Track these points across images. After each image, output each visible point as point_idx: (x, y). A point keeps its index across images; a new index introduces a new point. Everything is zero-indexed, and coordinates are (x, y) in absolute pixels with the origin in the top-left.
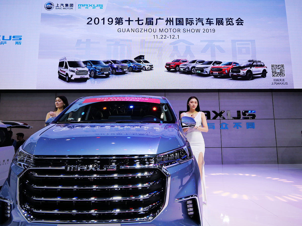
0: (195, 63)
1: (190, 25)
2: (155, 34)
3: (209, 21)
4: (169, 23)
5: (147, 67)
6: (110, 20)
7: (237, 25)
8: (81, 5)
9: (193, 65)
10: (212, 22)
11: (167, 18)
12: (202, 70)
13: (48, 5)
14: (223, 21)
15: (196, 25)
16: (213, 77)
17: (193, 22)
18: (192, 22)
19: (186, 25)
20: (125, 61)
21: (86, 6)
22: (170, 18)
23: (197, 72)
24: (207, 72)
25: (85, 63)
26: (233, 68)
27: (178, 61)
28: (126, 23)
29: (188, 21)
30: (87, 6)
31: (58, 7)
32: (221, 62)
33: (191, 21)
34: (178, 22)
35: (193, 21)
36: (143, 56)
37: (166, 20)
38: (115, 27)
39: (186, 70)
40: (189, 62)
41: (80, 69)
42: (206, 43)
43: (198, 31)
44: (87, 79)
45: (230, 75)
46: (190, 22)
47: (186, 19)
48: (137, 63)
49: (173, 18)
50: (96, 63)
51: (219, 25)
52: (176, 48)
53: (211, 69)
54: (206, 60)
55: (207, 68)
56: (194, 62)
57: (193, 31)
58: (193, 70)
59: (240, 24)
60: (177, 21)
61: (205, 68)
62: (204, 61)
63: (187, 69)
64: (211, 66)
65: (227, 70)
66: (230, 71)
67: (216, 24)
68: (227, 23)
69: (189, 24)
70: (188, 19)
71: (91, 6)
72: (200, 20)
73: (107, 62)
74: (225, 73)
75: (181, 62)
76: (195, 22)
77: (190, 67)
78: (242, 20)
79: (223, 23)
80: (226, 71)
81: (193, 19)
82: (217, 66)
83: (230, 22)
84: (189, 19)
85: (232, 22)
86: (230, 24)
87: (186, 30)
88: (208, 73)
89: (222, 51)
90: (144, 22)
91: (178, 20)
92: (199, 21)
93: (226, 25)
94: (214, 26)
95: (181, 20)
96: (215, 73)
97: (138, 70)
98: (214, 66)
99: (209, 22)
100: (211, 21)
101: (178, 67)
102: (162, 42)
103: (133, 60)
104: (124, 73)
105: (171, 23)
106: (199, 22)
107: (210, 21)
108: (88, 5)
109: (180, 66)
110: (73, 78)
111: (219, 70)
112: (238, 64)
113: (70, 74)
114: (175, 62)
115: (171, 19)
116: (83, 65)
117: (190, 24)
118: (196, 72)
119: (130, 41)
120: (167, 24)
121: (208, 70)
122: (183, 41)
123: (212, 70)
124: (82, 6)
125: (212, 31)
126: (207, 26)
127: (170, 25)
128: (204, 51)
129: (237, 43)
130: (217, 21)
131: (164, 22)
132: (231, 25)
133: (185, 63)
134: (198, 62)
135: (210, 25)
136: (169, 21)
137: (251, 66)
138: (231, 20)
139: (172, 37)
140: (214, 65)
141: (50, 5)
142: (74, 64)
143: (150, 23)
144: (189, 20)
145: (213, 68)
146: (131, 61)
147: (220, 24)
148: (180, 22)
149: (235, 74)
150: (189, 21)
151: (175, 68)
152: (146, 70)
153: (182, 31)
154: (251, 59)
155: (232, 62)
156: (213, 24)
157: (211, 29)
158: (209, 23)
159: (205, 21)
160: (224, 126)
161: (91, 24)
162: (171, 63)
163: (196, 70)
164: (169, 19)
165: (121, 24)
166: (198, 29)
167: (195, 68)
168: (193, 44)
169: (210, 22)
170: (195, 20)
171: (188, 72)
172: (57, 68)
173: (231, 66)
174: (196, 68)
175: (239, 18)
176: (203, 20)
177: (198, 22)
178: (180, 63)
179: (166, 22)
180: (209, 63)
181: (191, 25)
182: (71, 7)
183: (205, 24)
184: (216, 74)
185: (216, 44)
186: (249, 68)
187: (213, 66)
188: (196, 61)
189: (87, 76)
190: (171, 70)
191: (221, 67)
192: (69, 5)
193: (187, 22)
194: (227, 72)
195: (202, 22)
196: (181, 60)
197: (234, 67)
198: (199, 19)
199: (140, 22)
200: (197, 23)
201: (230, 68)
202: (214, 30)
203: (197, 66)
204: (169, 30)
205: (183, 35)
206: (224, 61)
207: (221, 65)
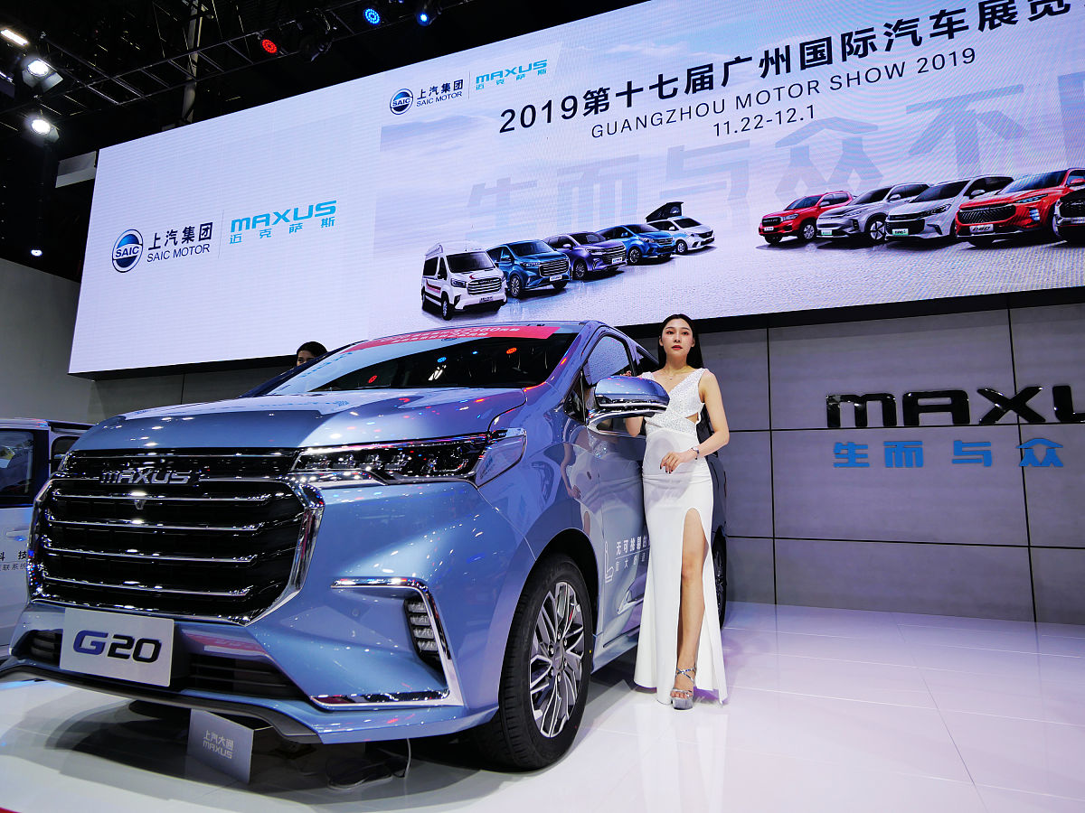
0: (884, 201)
1: (860, 56)
2: (721, 119)
3: (944, 21)
4: (772, 68)
5: (690, 241)
6: (569, 104)
8: (483, 77)
9: (876, 207)
10: (962, 21)
11: (767, 53)
12: (915, 222)
13: (398, 101)
14: (1014, 8)
15: (888, 49)
16: (967, 245)
17: (872, 44)
18: (869, 41)
19: (844, 59)
20: (616, 232)
21: (498, 78)
22: (777, 50)
23: (891, 233)
24: (938, 229)
25: (494, 253)
26: (1067, 199)
27: (810, 202)
28: (617, 104)
29: (852, 42)
30: (501, 76)
31: (422, 100)
32: (1010, 180)
33: (865, 40)
34: (811, 57)
35: (874, 37)
36: (678, 205)
37: (762, 60)
38: (584, 121)
39: (846, 233)
40: (858, 199)
41: (479, 275)
42: (933, 114)
43: (896, 71)
44: (501, 303)
45: (1056, 229)
46: (858, 44)
47: (843, 36)
48: (655, 231)
49: (787, 48)
50: (524, 249)
51: (992, 26)
52: (801, 157)
53: (959, 213)
54: (936, 180)
55: (939, 211)
56: (878, 196)
57: (873, 75)
58: (877, 230)
60: (806, 52)
61: (930, 214)
62: (925, 187)
63: (848, 230)
64: (961, 200)
65: (1040, 207)
66: (1057, 211)
67: (981, 28)
68: (1034, 10)
69: (856, 54)
70: (850, 35)
71: (512, 72)
72: (904, 28)
73: (557, 244)
74: (1027, 222)
75: (822, 204)
76: (881, 41)
77: (863, 220)
79: (1016, 13)
80: (1036, 215)
81: (872, 30)
82: (990, 196)
83: (1049, 2)
84: (857, 33)
85: (1057, 0)
86: (1048, 11)
87: (844, 80)
88: (946, 232)
89: (1010, 130)
90: (682, 84)
91: (808, 49)
92: (898, 32)
93: (1031, 19)
94: (969, 37)
95: (823, 45)
96: (979, 227)
97: (658, 254)
98: (973, 201)
99: (944, 25)
100: (955, 18)
101: (809, 226)
102: (746, 144)
103: (642, 222)
104: (612, 272)
105: (783, 65)
106: (897, 36)
107: (950, 19)
108: (505, 73)
109: (819, 222)
110: (460, 306)
111: (1001, 213)
113: (453, 292)
114: (796, 209)
115: (782, 52)
116: (489, 262)
117: (861, 52)
118: (888, 235)
119: (635, 159)
120: (764, 76)
121: (944, 222)
122: (832, 123)
123: (964, 217)
124: (488, 79)
125: (960, 59)
126: (936, 46)
127: (778, 72)
128: (924, 146)
130: (982, 14)
131: (754, 68)
132: (1052, 13)
133: (842, 207)
134: (898, 196)
135: (951, 37)
136: (774, 61)
139: (785, 117)
140: (971, 197)
141: (402, 99)
142: (464, 262)
143: (702, 84)
144: (854, 37)
145: (966, 209)
146: (637, 229)
147: (997, 21)
148: (817, 53)
150: (856, 41)
151: (799, 231)
152: (686, 252)
153: (825, 85)
155: (1066, 172)
156: (966, 28)
157: (954, 53)
158: (946, 28)
159: (925, 28)
160: (1040, 452)
161: (513, 129)
162: (783, 215)
163: (890, 228)
164: (772, 54)
165: (601, 111)
166: (895, 65)
167: (883, 221)
168: (874, 129)
169: (950, 23)
170: (880, 31)
171: (853, 239)
172: (417, 280)
173: (1058, 190)
174: (887, 221)
176: (916, 26)
177: (893, 37)
178: (820, 210)
179: (761, 66)
180: (951, 190)
181: (865, 54)
182: (456, 92)
183: (926, 40)
184: (984, 231)
185: (981, 107)
187: (966, 200)
188: (888, 189)
189: (500, 295)
190: (784, 239)
191: (1009, 198)
192: (452, 86)
193: (848, 49)
194: (1038, 218)
195: (914, 34)
196: (822, 196)
197: (1076, 189)
198: (900, 22)
199: (667, 90)
200: (890, 42)
201: (1057, 197)
202: (968, 53)
203: (891, 212)
204: (774, 94)
205: (827, 103)
206: (1024, 171)
207: (1004, 194)
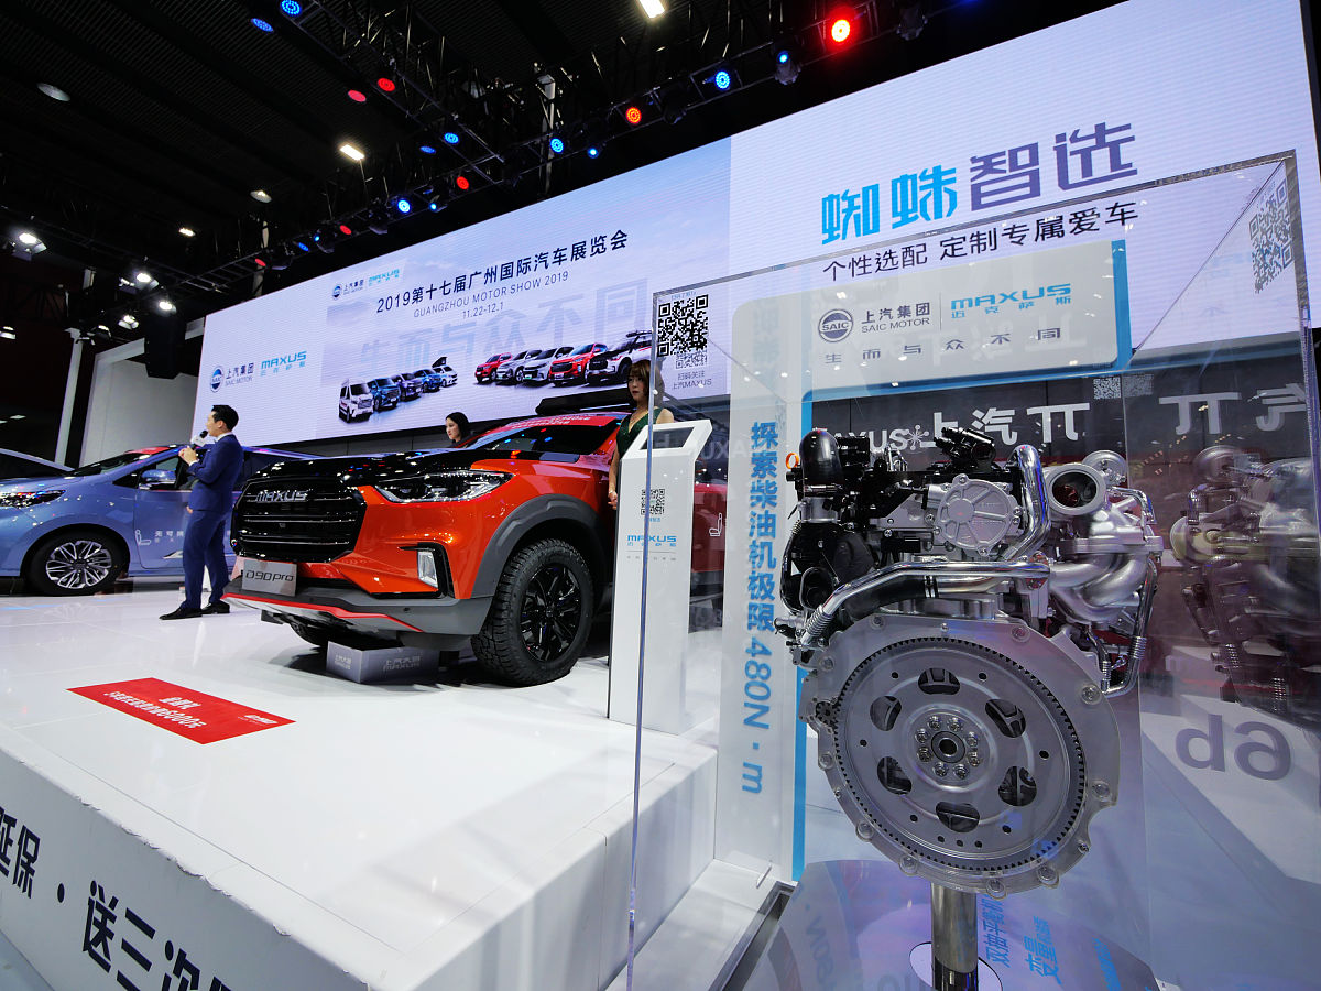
0: (524, 359)
1: (524, 274)
2: (466, 308)
3: (558, 254)
4: (489, 279)
5: (448, 379)
6: (407, 296)
7: (614, 248)
8: (372, 278)
9: (521, 362)
10: (565, 255)
11: (488, 269)
12: (534, 371)
14: (585, 248)
15: (535, 270)
16: (553, 385)
17: (529, 267)
19: (518, 275)
20: (419, 374)
22: (492, 268)
23: (525, 377)
24: (542, 376)
25: (370, 384)
26: (594, 359)
27: (496, 358)
28: (426, 296)
29: (521, 265)
30: (380, 278)
31: (346, 291)
32: (572, 349)
33: (527, 264)
34: (505, 273)
35: (530, 262)
36: (445, 358)
37: (486, 274)
38: (413, 307)
39: (508, 377)
40: (514, 357)
41: (363, 397)
42: (548, 309)
43: (537, 283)
44: (370, 413)
45: (586, 377)
46: (524, 266)
47: (519, 261)
48: (435, 374)
49: (496, 267)
50: (382, 382)
51: (576, 259)
52: (495, 332)
53: (551, 367)
54: (545, 348)
55: (544, 365)
56: (521, 356)
57: (528, 285)
58: (519, 376)
59: (619, 244)
60: (503, 270)
61: (541, 367)
62: (540, 351)
63: (509, 375)
64: (553, 359)
65: (582, 364)
66: (588, 367)
67: (572, 259)
68: (593, 251)
69: (522, 272)
70: (521, 260)
71: (385, 275)
72: (542, 257)
73: (395, 380)
74: (576, 372)
75: (500, 360)
76: (532, 265)
77: (515, 369)
78: (624, 235)
79: (586, 251)
80: (580, 368)
81: (530, 258)
82: (563, 358)
83: (598, 245)
84: (524, 260)
85: (602, 244)
86: (598, 251)
87: (516, 288)
88: (545, 378)
89: (576, 320)
90: (452, 287)
91: (504, 268)
92: (540, 260)
93: (592, 255)
94: (568, 265)
95: (510, 266)
96: (558, 375)
97: (434, 387)
98: (558, 360)
99: (558, 257)
101: (494, 372)
102: (474, 324)
103: (430, 368)
104: (415, 397)
105: (493, 277)
107: (560, 254)
108: (381, 276)
109: (498, 370)
110: (354, 416)
111: (567, 367)
112: (604, 346)
113: (353, 406)
114: (490, 362)
115: (494, 269)
116: (367, 389)
118: (523, 378)
119: (429, 331)
120: (485, 283)
121: (545, 371)
122: (509, 313)
123: (554, 369)
124: (374, 279)
125: (562, 278)
126: (555, 269)
127: (491, 282)
128: (542, 328)
129: (608, 294)
130: (573, 252)
131: (481, 278)
132: (600, 253)
133: (507, 362)
134: (530, 356)
135: (560, 264)
136: (490, 274)
137: (631, 347)
138: (601, 242)
139: (492, 308)
140: (557, 358)
141: (337, 290)
142: (357, 390)
143: (461, 287)
144: (523, 262)
145: (554, 364)
146: (428, 372)
147: (578, 256)
148: (507, 271)
149: (596, 372)
150: (523, 264)
151: (490, 376)
152: (446, 386)
153: (508, 290)
154: (633, 330)
155: (593, 345)
156: (566, 259)
157: (560, 274)
158: (558, 259)
159: (551, 258)
161: (382, 311)
162: (485, 366)
163: (525, 374)
164: (490, 271)
165: (419, 301)
166: (537, 280)
167: (522, 370)
168: (525, 316)
169: (560, 256)
170: (533, 259)
171: (510, 381)
172: (336, 399)
173: (589, 355)
174: (524, 370)
175: (619, 231)
176: (547, 257)
177: (538, 263)
178: (499, 363)
179: (485, 277)
180: (549, 354)
181: (526, 272)
182: (361, 287)
183: (550, 265)
184: (560, 377)
185: (566, 306)
186: (626, 354)
188: (526, 352)
189: (370, 409)
190: (484, 380)
191: (571, 359)
192: (359, 283)
193: (520, 269)
194: (581, 370)
195: (546, 261)
196: (500, 355)
197: (596, 354)
198: (541, 254)
199: (447, 289)
200: (537, 266)
201: (588, 359)
202: (565, 274)
203: (526, 366)
204: (488, 294)
205: (509, 301)
206: (578, 343)
207: (570, 356)
